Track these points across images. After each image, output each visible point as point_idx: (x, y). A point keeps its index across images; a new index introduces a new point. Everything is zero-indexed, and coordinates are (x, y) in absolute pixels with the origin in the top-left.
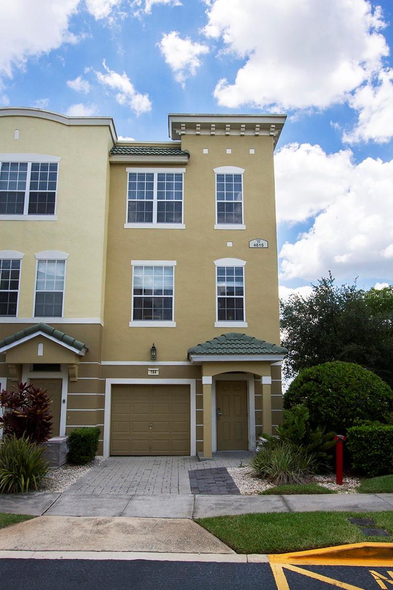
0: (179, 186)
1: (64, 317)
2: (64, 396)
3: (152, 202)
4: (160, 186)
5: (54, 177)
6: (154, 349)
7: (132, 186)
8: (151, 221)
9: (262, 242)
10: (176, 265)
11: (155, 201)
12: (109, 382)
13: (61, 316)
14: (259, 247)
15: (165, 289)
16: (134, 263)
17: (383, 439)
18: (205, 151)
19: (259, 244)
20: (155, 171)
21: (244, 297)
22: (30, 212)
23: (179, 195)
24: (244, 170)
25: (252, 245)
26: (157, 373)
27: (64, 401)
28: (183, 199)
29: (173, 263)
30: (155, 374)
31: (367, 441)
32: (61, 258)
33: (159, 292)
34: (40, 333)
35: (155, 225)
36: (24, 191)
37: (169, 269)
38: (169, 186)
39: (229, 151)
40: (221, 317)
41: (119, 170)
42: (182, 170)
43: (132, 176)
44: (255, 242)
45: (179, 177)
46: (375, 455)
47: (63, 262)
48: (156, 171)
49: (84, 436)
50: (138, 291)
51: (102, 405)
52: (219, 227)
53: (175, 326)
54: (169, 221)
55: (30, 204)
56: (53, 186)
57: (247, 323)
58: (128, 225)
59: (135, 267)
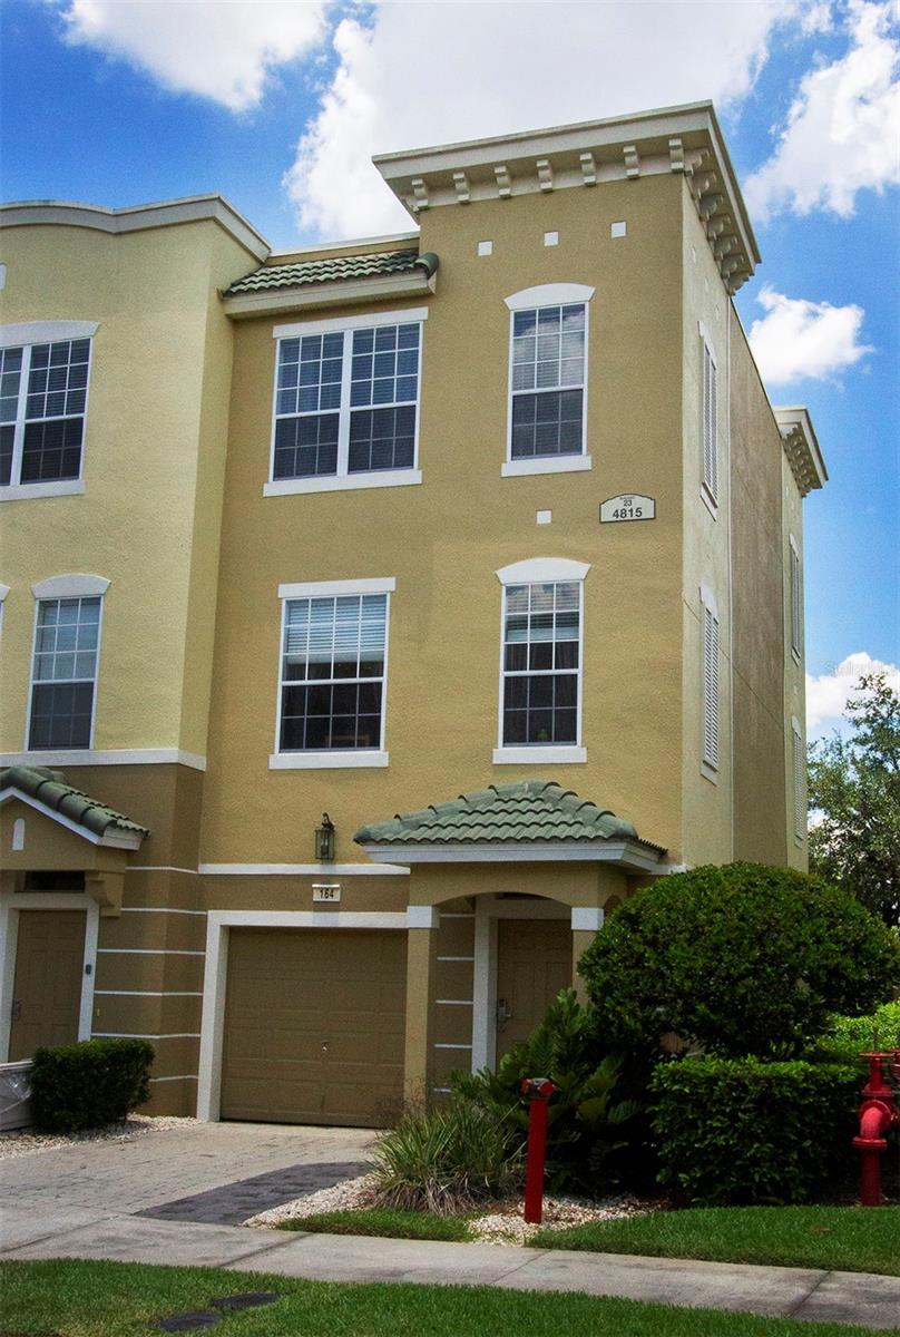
0: (410, 362)
1: (95, 749)
2: (90, 957)
3: (338, 414)
4: (360, 368)
5: (80, 376)
6: (328, 829)
7: (288, 376)
8: (330, 468)
9: (638, 502)
10: (393, 589)
11: (345, 411)
12: (218, 919)
13: (86, 745)
14: (629, 517)
15: (366, 659)
16: (288, 591)
17: (739, 1100)
18: (485, 249)
19: (628, 508)
20: (346, 326)
21: (579, 671)
22: (27, 477)
23: (408, 389)
24: (593, 289)
25: (607, 515)
26: (337, 897)
27: (89, 967)
28: (418, 398)
29: (385, 585)
30: (330, 899)
31: (699, 1105)
32: (91, 591)
33: (345, 668)
34: (12, 792)
35: (343, 479)
36: (12, 423)
37: (376, 600)
38: (385, 365)
39: (551, 239)
40: (514, 735)
41: (254, 335)
42: (416, 315)
43: (289, 347)
44: (617, 504)
45: (409, 333)
46: (717, 1149)
47: (93, 602)
48: (348, 326)
49: (64, 1059)
50: (294, 670)
51: (196, 981)
52: (513, 467)
53: (385, 763)
54: (381, 464)
55: (25, 456)
56: (78, 402)
57: (585, 749)
58: (275, 488)
59: (287, 602)
